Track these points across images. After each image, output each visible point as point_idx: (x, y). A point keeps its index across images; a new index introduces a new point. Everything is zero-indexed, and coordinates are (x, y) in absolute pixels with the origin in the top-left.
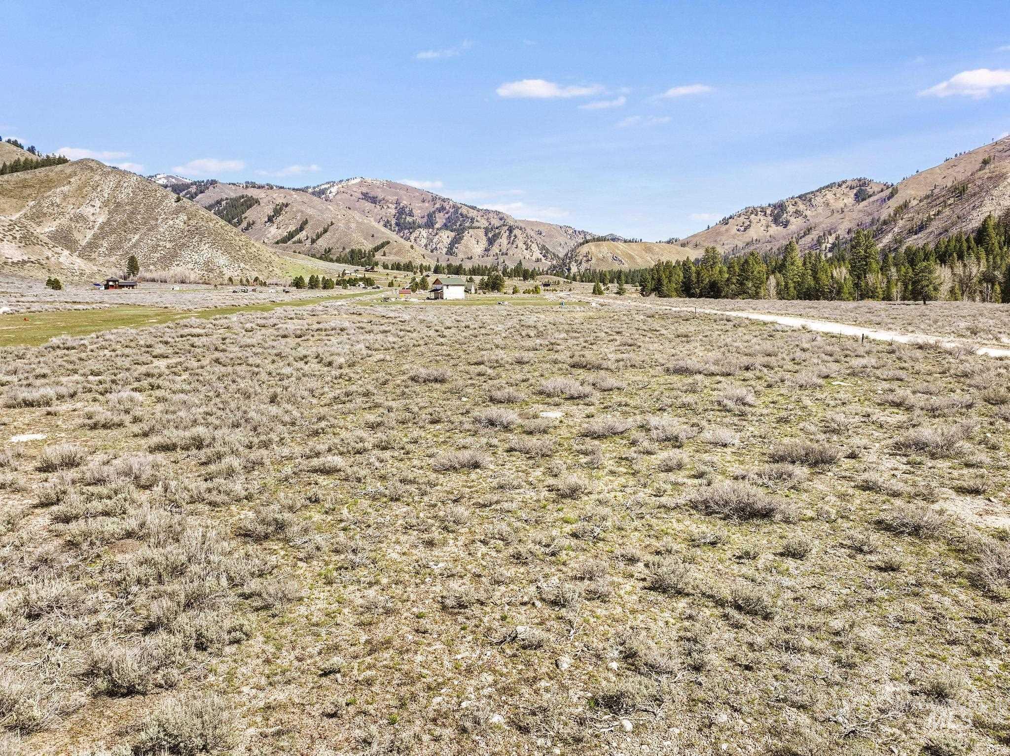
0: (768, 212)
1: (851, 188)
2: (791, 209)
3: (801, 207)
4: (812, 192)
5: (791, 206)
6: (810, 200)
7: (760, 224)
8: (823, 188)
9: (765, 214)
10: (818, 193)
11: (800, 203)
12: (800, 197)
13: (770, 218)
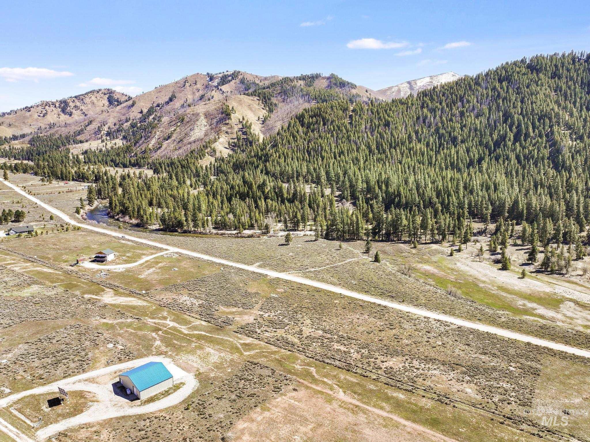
0: (57, 105)
1: (105, 94)
2: (72, 104)
3: (78, 104)
4: (83, 95)
5: (71, 103)
6: (82, 100)
7: (53, 113)
8: (89, 93)
9: (55, 107)
10: (86, 96)
11: (76, 101)
12: (76, 97)
13: (60, 110)
